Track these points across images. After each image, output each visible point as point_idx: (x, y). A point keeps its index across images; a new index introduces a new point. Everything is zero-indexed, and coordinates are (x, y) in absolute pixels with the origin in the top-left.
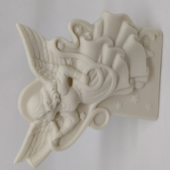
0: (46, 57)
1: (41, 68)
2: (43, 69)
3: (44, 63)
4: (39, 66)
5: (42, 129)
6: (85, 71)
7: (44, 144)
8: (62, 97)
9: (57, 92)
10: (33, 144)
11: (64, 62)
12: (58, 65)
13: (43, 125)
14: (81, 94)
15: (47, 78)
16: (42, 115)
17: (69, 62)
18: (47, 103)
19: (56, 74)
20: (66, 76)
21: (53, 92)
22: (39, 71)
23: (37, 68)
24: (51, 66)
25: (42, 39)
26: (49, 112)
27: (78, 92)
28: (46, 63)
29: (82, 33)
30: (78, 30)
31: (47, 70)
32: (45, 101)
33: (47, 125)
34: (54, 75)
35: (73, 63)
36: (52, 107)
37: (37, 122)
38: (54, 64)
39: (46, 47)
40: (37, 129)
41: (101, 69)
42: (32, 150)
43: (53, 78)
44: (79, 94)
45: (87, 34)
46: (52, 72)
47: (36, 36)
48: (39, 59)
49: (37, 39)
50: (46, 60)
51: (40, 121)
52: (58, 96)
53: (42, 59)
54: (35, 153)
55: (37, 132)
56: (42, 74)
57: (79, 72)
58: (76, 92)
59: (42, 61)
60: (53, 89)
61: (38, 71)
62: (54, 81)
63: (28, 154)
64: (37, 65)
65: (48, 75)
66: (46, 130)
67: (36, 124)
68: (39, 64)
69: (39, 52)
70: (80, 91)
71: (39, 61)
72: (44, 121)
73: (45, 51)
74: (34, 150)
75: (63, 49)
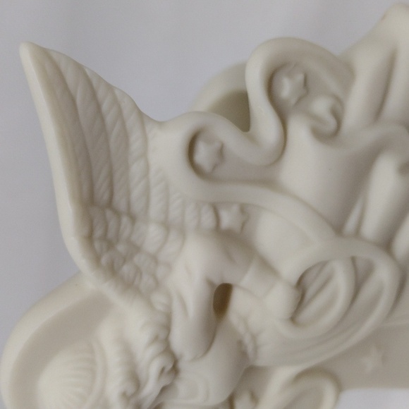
0: (136, 192)
1: (110, 245)
2: (121, 248)
3: (125, 220)
4: (104, 238)
6: (290, 268)
11: (208, 220)
12: (183, 233)
15: (129, 286)
17: (228, 219)
19: (169, 266)
20: (210, 283)
21: (153, 350)
22: (104, 260)
23: (97, 245)
24: (151, 235)
25: (132, 121)
27: (247, 340)
28: (133, 219)
29: (300, 99)
30: (287, 88)
31: (136, 249)
32: (115, 385)
34: (160, 272)
35: (243, 225)
38: (166, 226)
39: (144, 155)
41: (353, 260)
43: (158, 284)
44: (250, 349)
45: (321, 106)
46: (154, 258)
47: (105, 107)
48: (110, 204)
49: (109, 119)
50: (137, 207)
53: (120, 201)
56: (112, 271)
57: (267, 267)
59: (118, 214)
60: (155, 339)
61: (96, 259)
62: (159, 299)
64: (98, 232)
65: (138, 271)
68: (106, 230)
69: (111, 175)
70: (254, 338)
71: (109, 213)
73: (136, 169)
75: (215, 166)
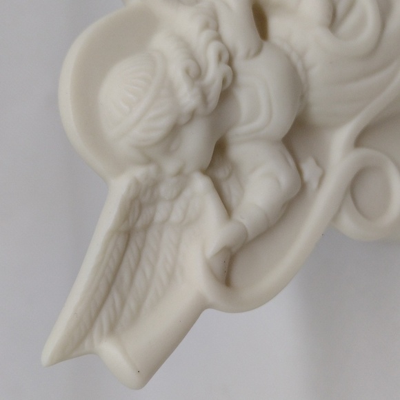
5: (161, 213)
7: (171, 276)
8: (239, 63)
9: (219, 38)
10: (125, 273)
13: (165, 190)
14: (306, 70)
16: (164, 123)
18: (187, 71)
26: (193, 115)
33: (179, 194)
36: (204, 96)
37: (139, 172)
40: (141, 207)
42: (123, 303)
51: (152, 169)
52: (225, 57)
54: (136, 317)
55: (139, 224)
58: (288, 57)
63: (104, 317)
66: (176, 216)
67: (137, 183)
72: (170, 166)
74: (131, 304)
